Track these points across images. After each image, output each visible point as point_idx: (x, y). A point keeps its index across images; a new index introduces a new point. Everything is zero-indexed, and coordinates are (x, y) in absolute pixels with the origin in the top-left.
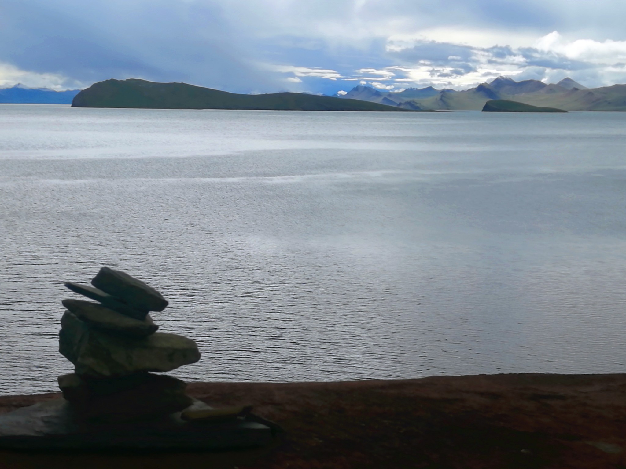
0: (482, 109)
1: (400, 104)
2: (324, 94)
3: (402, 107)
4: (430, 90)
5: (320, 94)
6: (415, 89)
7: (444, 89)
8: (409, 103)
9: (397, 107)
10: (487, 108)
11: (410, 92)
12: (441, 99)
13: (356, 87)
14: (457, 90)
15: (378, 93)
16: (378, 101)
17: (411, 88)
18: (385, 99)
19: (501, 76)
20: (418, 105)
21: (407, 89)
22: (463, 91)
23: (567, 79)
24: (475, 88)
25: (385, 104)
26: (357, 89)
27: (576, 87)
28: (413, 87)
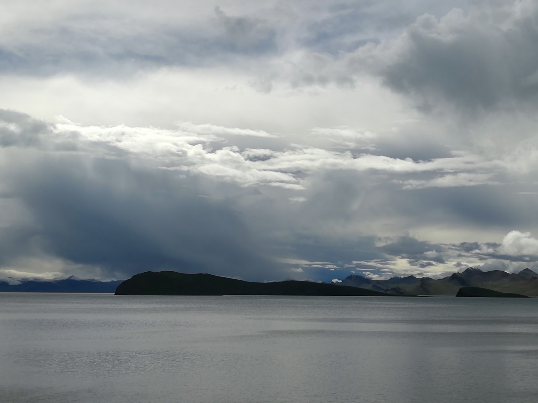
0: (456, 294)
1: (387, 290)
2: (323, 282)
3: (389, 292)
4: (411, 278)
5: (320, 282)
6: (399, 278)
7: (423, 278)
8: (394, 289)
9: (384, 292)
10: (461, 294)
11: (396, 280)
12: (421, 286)
13: (349, 275)
14: (434, 279)
15: (369, 281)
16: (368, 287)
18: (374, 286)
19: (470, 267)
20: (402, 291)
21: (392, 277)
22: (440, 279)
23: (527, 269)
24: (450, 277)
25: (375, 290)
26: (350, 277)
27: (535, 276)
28: (397, 276)
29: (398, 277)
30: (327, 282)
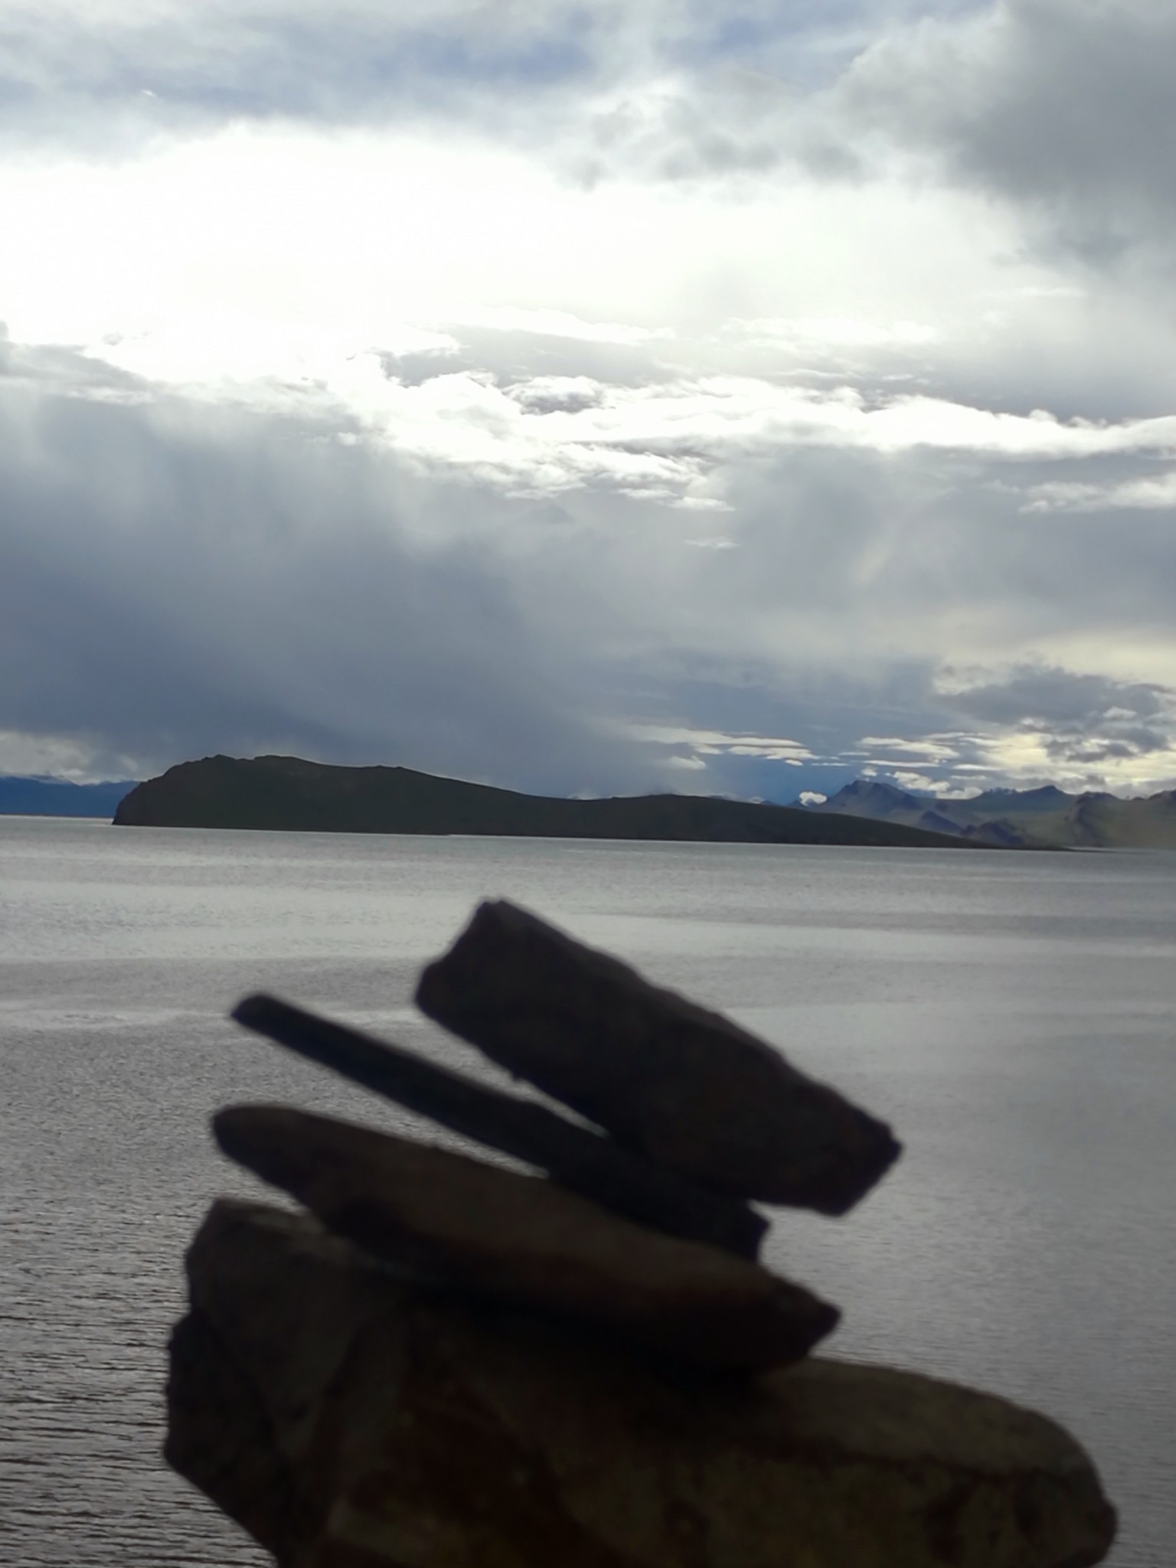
1: (970, 829)
2: (766, 802)
3: (974, 837)
4: (1048, 794)
5: (756, 800)
6: (1010, 793)
7: (1088, 794)
8: (994, 828)
9: (961, 836)
11: (998, 799)
12: (1080, 819)
13: (851, 783)
14: (1122, 796)
15: (910, 800)
16: (909, 819)
17: (999, 789)
18: (929, 816)
20: (1017, 833)
21: (988, 791)
22: (1138, 799)
24: (1172, 793)
25: (928, 827)
26: (854, 789)
28: (1003, 787)
29: (1007, 790)
30: (781, 800)
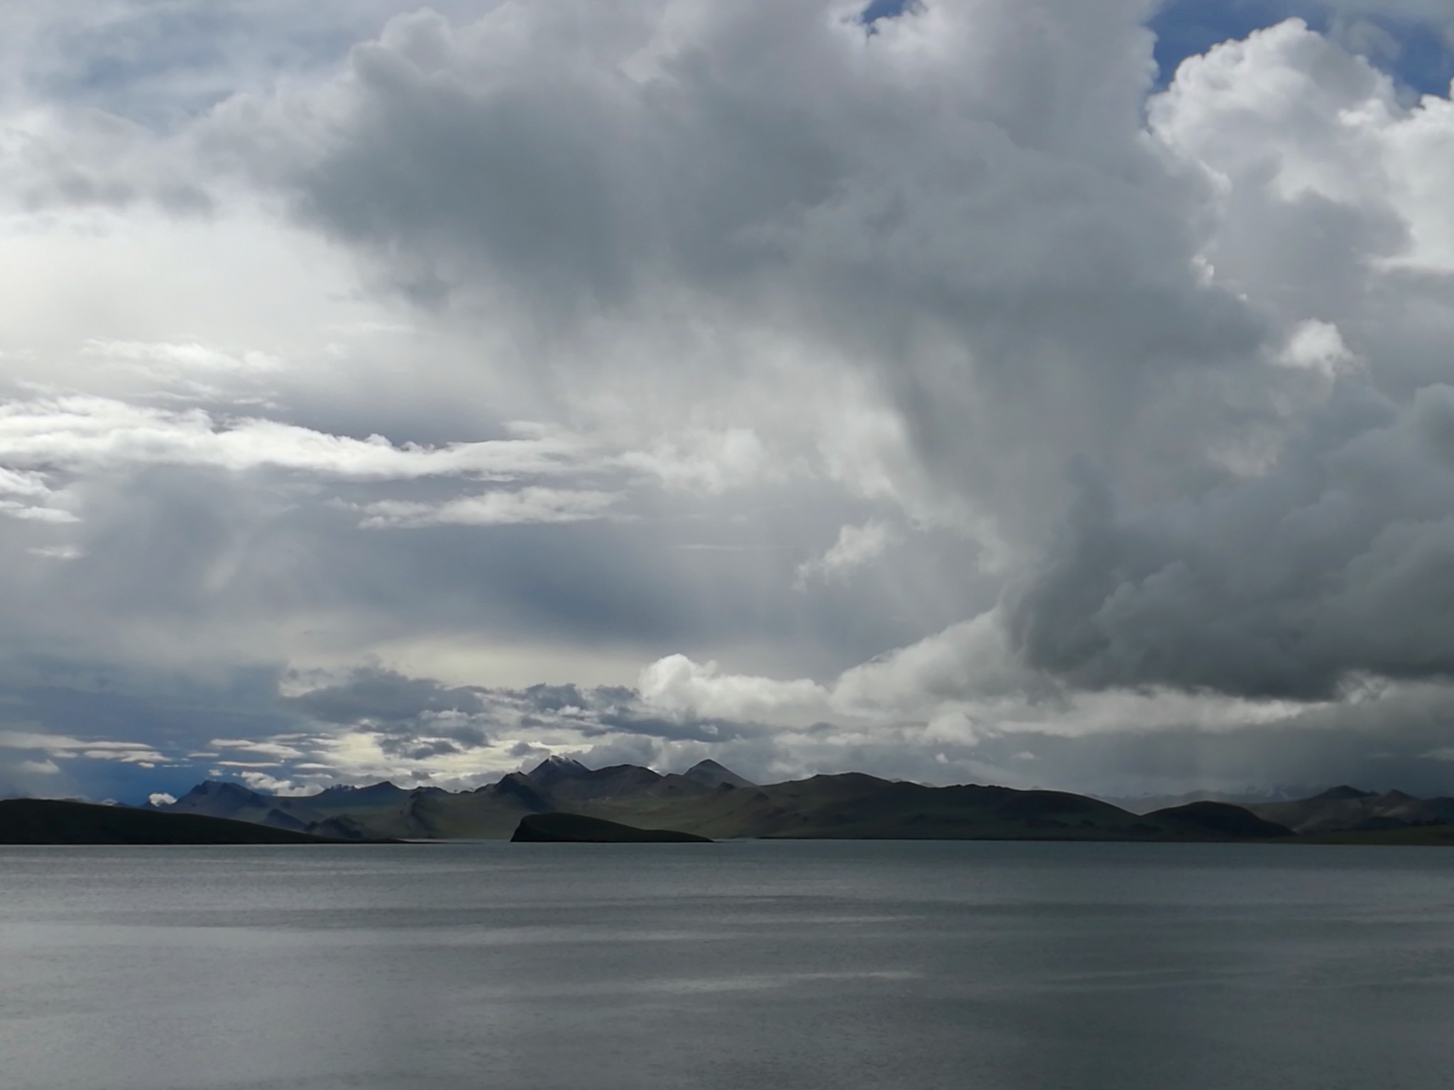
0: (512, 834)
1: (313, 825)
2: (119, 804)
3: (317, 832)
4: (386, 788)
5: (109, 803)
6: (350, 789)
7: (420, 788)
8: (334, 823)
9: (304, 832)
10: (524, 834)
11: (339, 795)
12: (413, 813)
13: (201, 783)
14: (451, 791)
15: (259, 799)
16: (255, 817)
17: (340, 786)
18: (275, 813)
19: (553, 757)
20: (357, 828)
21: (330, 787)
22: (465, 792)
23: (708, 763)
24: (495, 786)
25: (274, 824)
26: (203, 789)
27: (729, 782)
28: (344, 784)
29: (347, 787)
30: (135, 803)
